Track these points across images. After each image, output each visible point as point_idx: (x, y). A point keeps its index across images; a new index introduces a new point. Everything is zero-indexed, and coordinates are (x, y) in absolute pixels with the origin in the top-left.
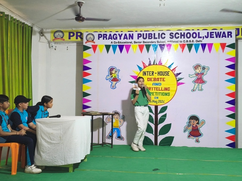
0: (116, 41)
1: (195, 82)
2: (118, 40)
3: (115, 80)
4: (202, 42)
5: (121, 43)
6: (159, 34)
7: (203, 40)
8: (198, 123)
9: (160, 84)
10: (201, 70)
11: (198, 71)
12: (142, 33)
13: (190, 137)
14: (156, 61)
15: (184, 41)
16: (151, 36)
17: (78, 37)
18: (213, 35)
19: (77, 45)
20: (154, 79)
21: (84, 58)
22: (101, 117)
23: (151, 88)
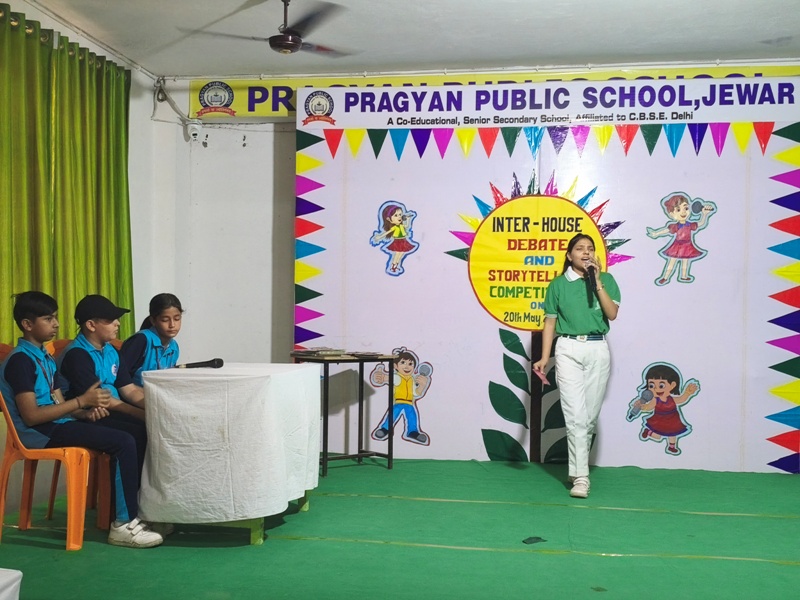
0: (405, 115)
1: (667, 252)
2: (412, 112)
3: (402, 245)
4: (691, 117)
5: (420, 121)
6: (548, 92)
7: (695, 112)
8: (676, 391)
9: (550, 260)
10: (688, 213)
11: (677, 216)
12: (490, 89)
13: (648, 437)
14: (536, 183)
15: (633, 117)
16: (522, 100)
17: (281, 104)
18: (730, 94)
19: (275, 131)
20: (530, 245)
21: (298, 174)
22: (355, 366)
23: (521, 274)
